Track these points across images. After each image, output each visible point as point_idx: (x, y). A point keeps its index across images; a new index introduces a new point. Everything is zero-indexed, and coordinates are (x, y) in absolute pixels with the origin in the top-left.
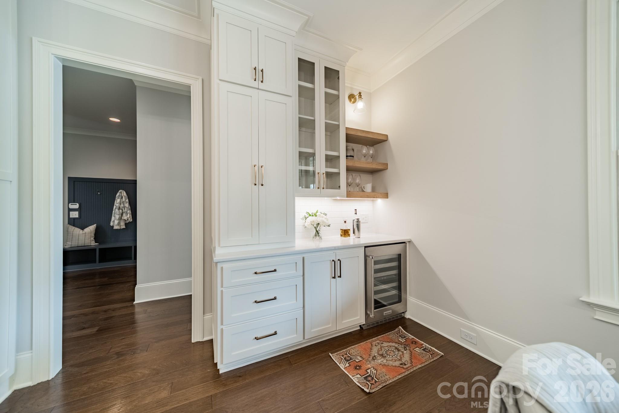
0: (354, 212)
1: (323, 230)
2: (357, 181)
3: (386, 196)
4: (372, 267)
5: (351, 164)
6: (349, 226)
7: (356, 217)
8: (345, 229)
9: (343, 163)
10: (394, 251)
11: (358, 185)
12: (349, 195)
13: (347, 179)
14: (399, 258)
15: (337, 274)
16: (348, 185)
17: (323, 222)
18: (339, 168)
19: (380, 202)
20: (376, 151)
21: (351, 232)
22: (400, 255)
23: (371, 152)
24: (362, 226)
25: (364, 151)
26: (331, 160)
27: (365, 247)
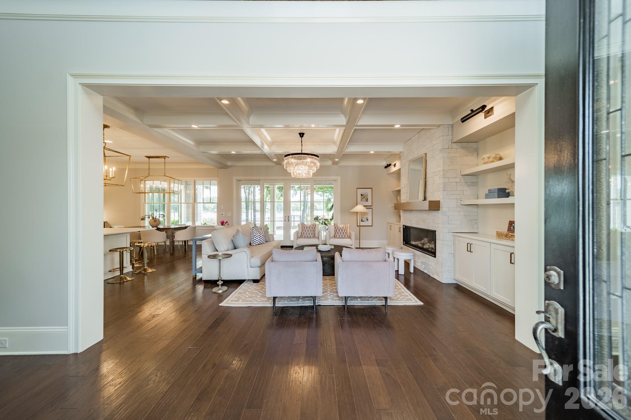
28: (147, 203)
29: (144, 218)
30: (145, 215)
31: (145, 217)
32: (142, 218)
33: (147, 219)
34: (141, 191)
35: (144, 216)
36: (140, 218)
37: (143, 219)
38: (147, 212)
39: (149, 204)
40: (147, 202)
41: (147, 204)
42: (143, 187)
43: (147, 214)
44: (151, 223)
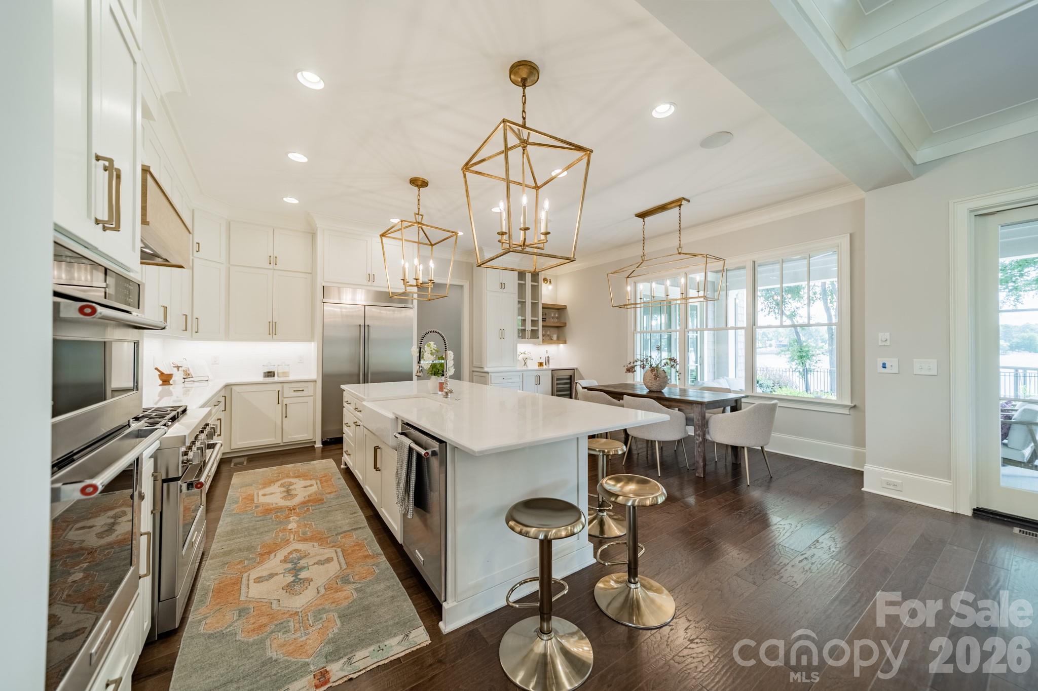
0: (546, 352)
1: (528, 362)
2: (548, 333)
3: (565, 342)
4: (555, 382)
5: (545, 324)
6: (543, 361)
7: (547, 355)
8: (540, 362)
9: (540, 323)
10: (569, 373)
11: (548, 336)
12: (544, 341)
13: (542, 332)
14: (571, 378)
15: (538, 383)
16: (543, 335)
17: (530, 357)
18: (538, 327)
19: (561, 346)
20: (559, 314)
21: (544, 364)
22: (571, 376)
23: (557, 315)
24: (550, 361)
25: (552, 315)
26: (534, 323)
27: (552, 370)
28: (639, 332)
29: (633, 367)
30: (635, 359)
31: (635, 364)
32: (629, 366)
33: (638, 369)
34: (627, 302)
35: (633, 363)
36: (624, 366)
37: (631, 370)
38: (639, 353)
39: (642, 334)
40: (638, 329)
41: (639, 335)
42: (631, 291)
43: (639, 357)
44: (648, 380)
